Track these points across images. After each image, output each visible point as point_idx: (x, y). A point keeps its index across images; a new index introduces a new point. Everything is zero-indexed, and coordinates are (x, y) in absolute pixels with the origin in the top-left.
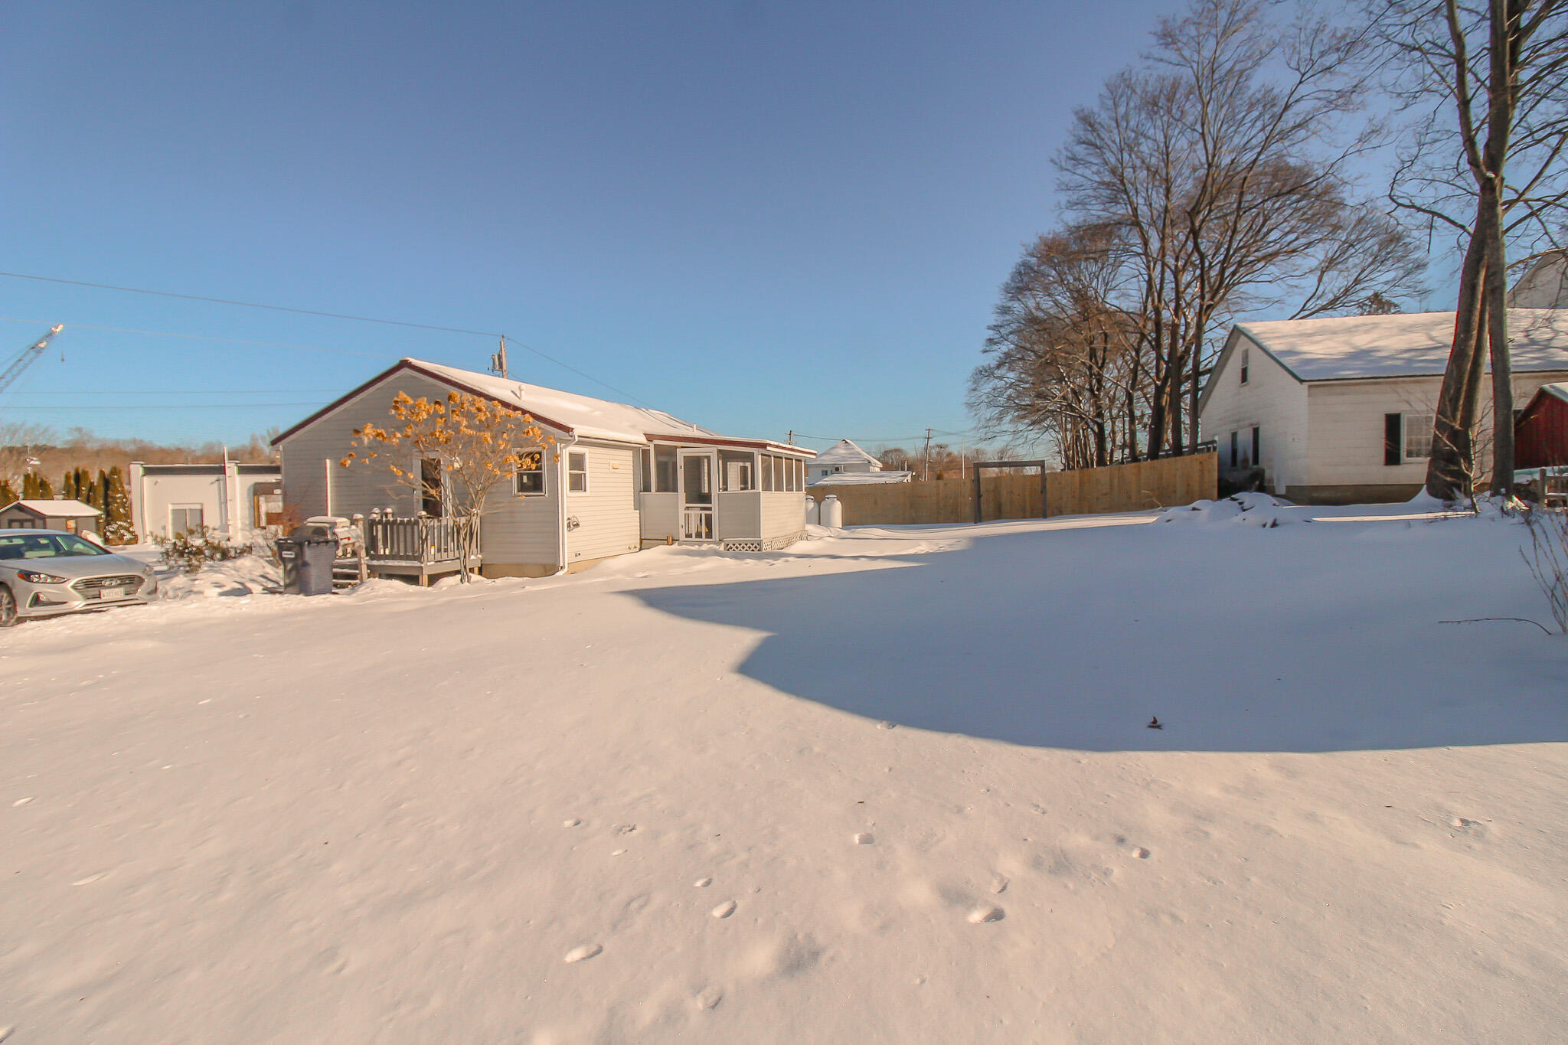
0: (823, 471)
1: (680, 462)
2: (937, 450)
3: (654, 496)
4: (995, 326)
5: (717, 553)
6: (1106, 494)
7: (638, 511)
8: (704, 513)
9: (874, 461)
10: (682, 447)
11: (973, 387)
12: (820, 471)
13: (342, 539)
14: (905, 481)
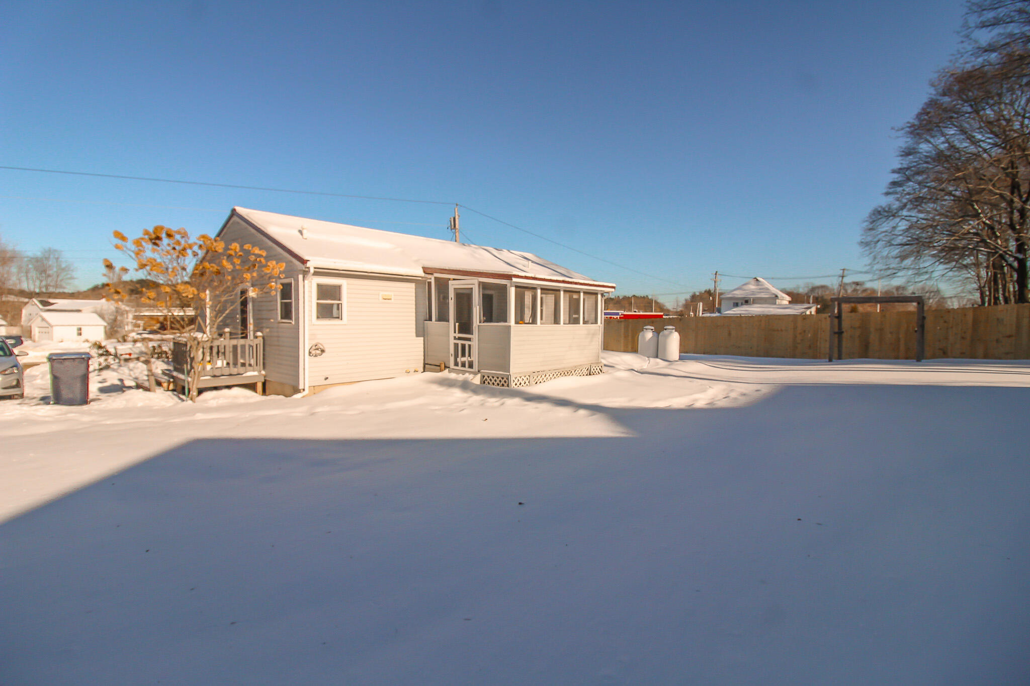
0: (734, 303)
1: (452, 294)
2: (854, 286)
3: (434, 325)
4: (900, 169)
5: (465, 386)
6: (1009, 336)
7: (422, 338)
8: (460, 342)
9: (780, 294)
10: (454, 279)
11: (871, 226)
12: (731, 303)
13: (122, 355)
14: (808, 313)
